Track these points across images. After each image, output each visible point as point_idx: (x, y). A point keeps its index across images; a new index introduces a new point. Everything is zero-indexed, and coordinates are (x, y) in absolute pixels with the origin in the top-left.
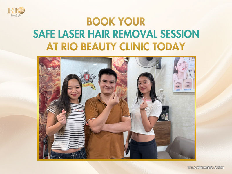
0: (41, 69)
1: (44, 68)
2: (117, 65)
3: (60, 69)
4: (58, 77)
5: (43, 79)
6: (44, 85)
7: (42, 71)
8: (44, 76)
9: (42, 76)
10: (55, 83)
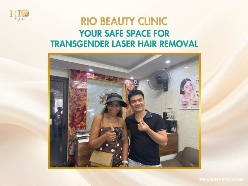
0: (71, 91)
1: (74, 90)
2: (129, 89)
3: (86, 91)
4: (85, 97)
5: (73, 99)
6: (74, 103)
7: (72, 93)
8: (74, 97)
9: (73, 96)
10: (82, 102)
